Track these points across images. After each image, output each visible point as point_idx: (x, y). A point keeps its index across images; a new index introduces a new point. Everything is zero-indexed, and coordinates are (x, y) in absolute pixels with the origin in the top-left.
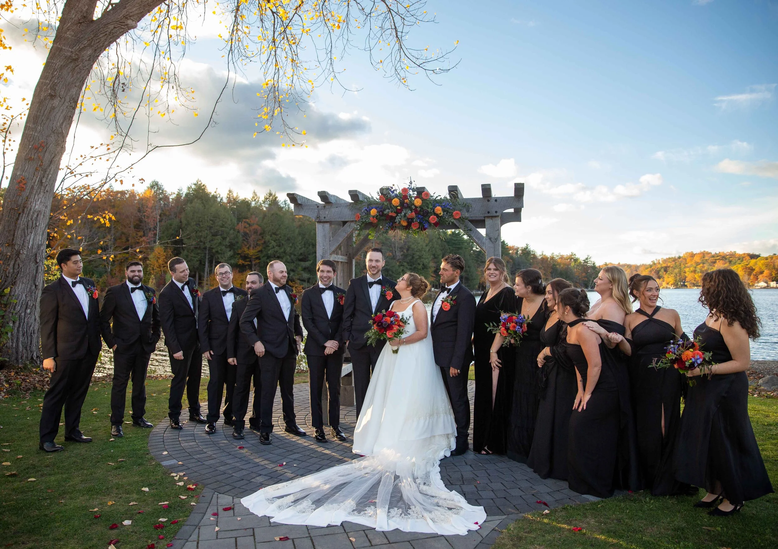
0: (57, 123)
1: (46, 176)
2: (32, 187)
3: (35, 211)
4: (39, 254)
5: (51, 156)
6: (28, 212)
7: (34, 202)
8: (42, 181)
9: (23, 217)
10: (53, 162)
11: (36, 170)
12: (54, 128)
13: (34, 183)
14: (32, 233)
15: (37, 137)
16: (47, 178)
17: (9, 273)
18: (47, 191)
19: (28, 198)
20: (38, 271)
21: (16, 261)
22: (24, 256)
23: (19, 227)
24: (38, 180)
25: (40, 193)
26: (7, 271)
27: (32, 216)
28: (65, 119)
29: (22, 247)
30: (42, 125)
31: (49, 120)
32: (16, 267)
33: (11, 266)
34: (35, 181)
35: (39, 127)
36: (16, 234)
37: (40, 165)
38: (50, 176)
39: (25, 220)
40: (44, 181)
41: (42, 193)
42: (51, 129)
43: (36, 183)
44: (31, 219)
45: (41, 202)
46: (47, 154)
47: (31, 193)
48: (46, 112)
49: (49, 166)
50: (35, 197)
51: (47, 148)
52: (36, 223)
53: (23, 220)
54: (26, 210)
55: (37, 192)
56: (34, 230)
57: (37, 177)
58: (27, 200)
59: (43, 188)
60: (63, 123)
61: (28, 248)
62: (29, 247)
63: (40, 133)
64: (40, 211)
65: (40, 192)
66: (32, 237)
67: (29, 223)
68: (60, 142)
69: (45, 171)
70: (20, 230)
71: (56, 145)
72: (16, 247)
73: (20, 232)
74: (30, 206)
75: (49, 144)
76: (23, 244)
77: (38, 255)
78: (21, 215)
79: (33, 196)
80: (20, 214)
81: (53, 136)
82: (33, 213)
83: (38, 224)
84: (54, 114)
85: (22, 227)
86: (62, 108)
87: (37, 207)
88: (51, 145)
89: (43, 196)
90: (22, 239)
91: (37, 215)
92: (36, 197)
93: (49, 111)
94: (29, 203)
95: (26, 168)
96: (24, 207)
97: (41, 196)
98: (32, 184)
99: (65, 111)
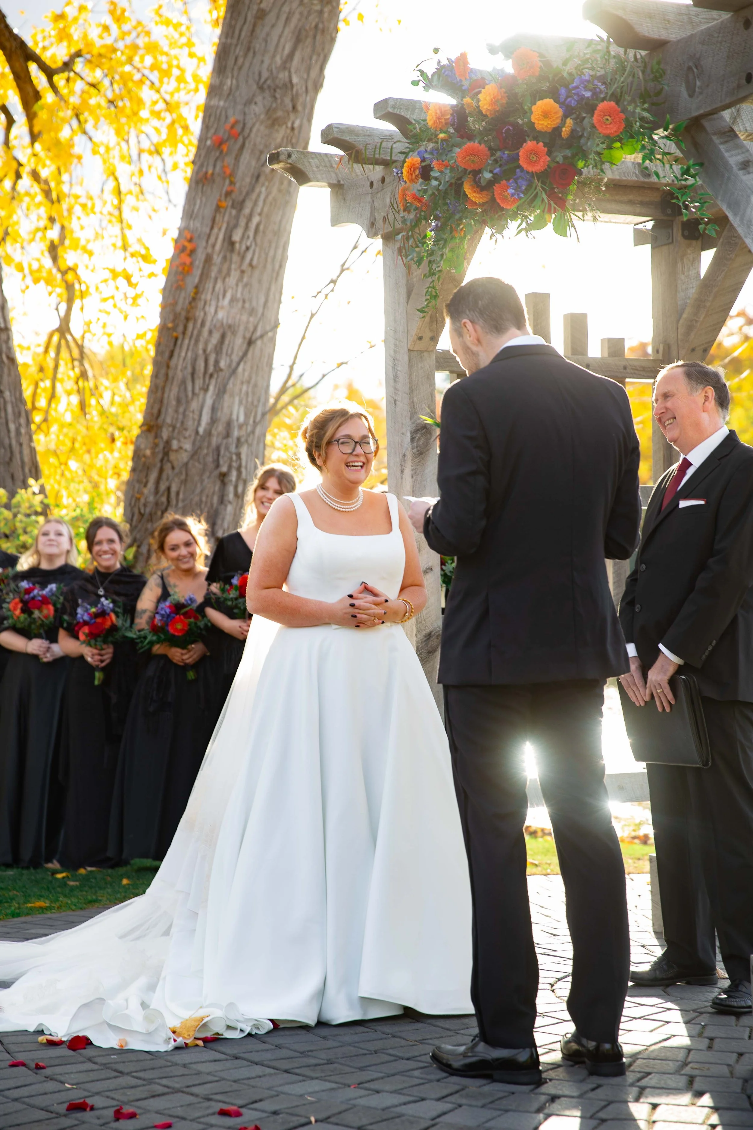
0: (274, 56)
1: (242, 222)
2: (208, 260)
3: (215, 326)
4: (227, 448)
5: (259, 159)
6: (195, 332)
7: (213, 303)
8: (230, 237)
9: (185, 347)
10: (262, 179)
11: (218, 208)
12: (265, 74)
13: (214, 246)
14: (206, 390)
15: (223, 113)
16: (247, 227)
17: (145, 505)
18: (250, 265)
19: (198, 290)
20: (226, 498)
21: (161, 470)
22: (184, 457)
23: (173, 378)
24: (221, 237)
25: (228, 274)
26: (142, 501)
27: (206, 343)
28: (298, 40)
29: (179, 433)
30: (235, 73)
31: (251, 54)
32: (163, 487)
33: (151, 485)
34: (216, 239)
35: (229, 82)
36: (166, 395)
37: (228, 194)
38: (256, 220)
39: (189, 354)
40: (236, 237)
41: (235, 275)
42: (257, 77)
43: (218, 247)
44: (205, 351)
45: (233, 300)
46: (246, 156)
47: (204, 276)
48: (243, 34)
49: (252, 189)
50: (214, 288)
51: (244, 139)
52: (217, 362)
53: (183, 354)
54: (190, 326)
55: (220, 271)
56: (213, 381)
57: (220, 229)
58: (194, 299)
59: (235, 258)
60: (291, 56)
61: (197, 433)
62: (201, 430)
63: (231, 97)
64: (230, 327)
65: (229, 270)
66: (209, 402)
67: (198, 363)
68: (279, 113)
69: (239, 206)
70: (175, 383)
71: (273, 125)
72: (165, 434)
73: (175, 390)
74: (202, 314)
75: (249, 126)
76: (182, 423)
77: (222, 452)
78: (179, 342)
79: (209, 285)
80: (176, 339)
81: (259, 99)
82: (210, 332)
83: (222, 364)
84: (263, 35)
85: (179, 375)
86: (286, 9)
87: (221, 315)
88: (255, 130)
89: (240, 279)
90: (181, 410)
91: (223, 337)
92: (219, 285)
93: (251, 28)
94: (201, 304)
95: (197, 207)
96: (187, 319)
97: (232, 280)
98: (209, 250)
99: (297, 16)
